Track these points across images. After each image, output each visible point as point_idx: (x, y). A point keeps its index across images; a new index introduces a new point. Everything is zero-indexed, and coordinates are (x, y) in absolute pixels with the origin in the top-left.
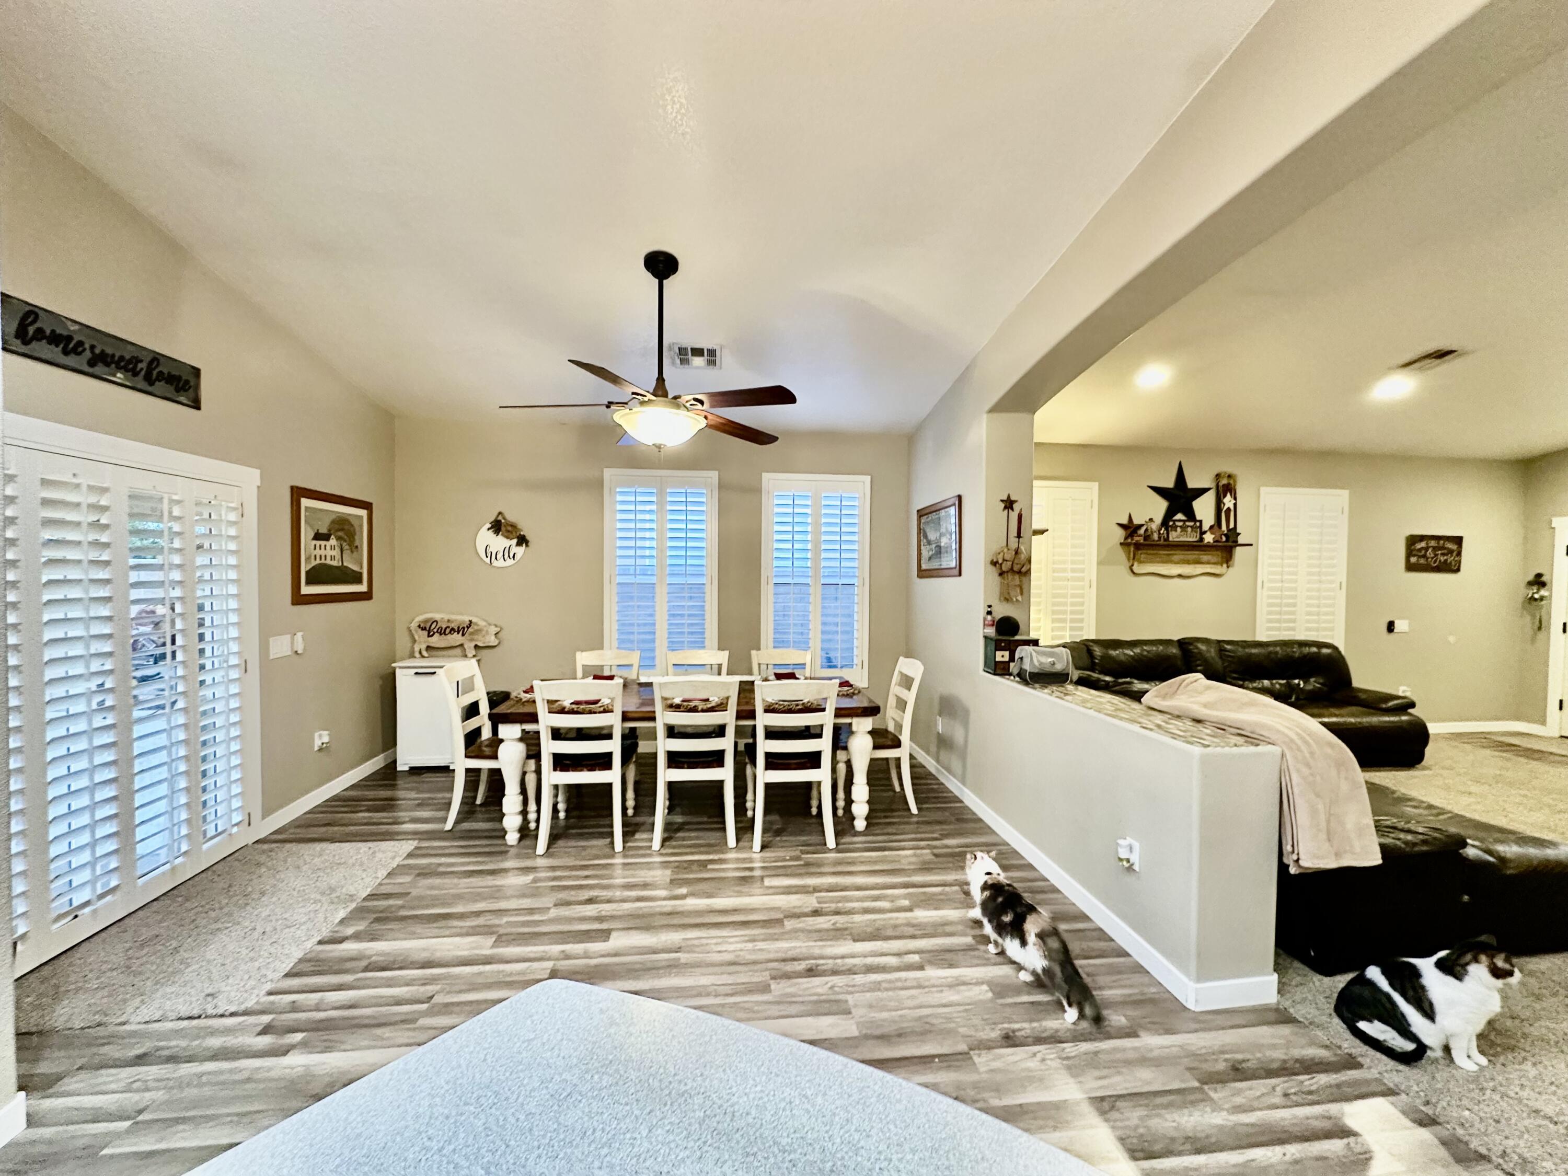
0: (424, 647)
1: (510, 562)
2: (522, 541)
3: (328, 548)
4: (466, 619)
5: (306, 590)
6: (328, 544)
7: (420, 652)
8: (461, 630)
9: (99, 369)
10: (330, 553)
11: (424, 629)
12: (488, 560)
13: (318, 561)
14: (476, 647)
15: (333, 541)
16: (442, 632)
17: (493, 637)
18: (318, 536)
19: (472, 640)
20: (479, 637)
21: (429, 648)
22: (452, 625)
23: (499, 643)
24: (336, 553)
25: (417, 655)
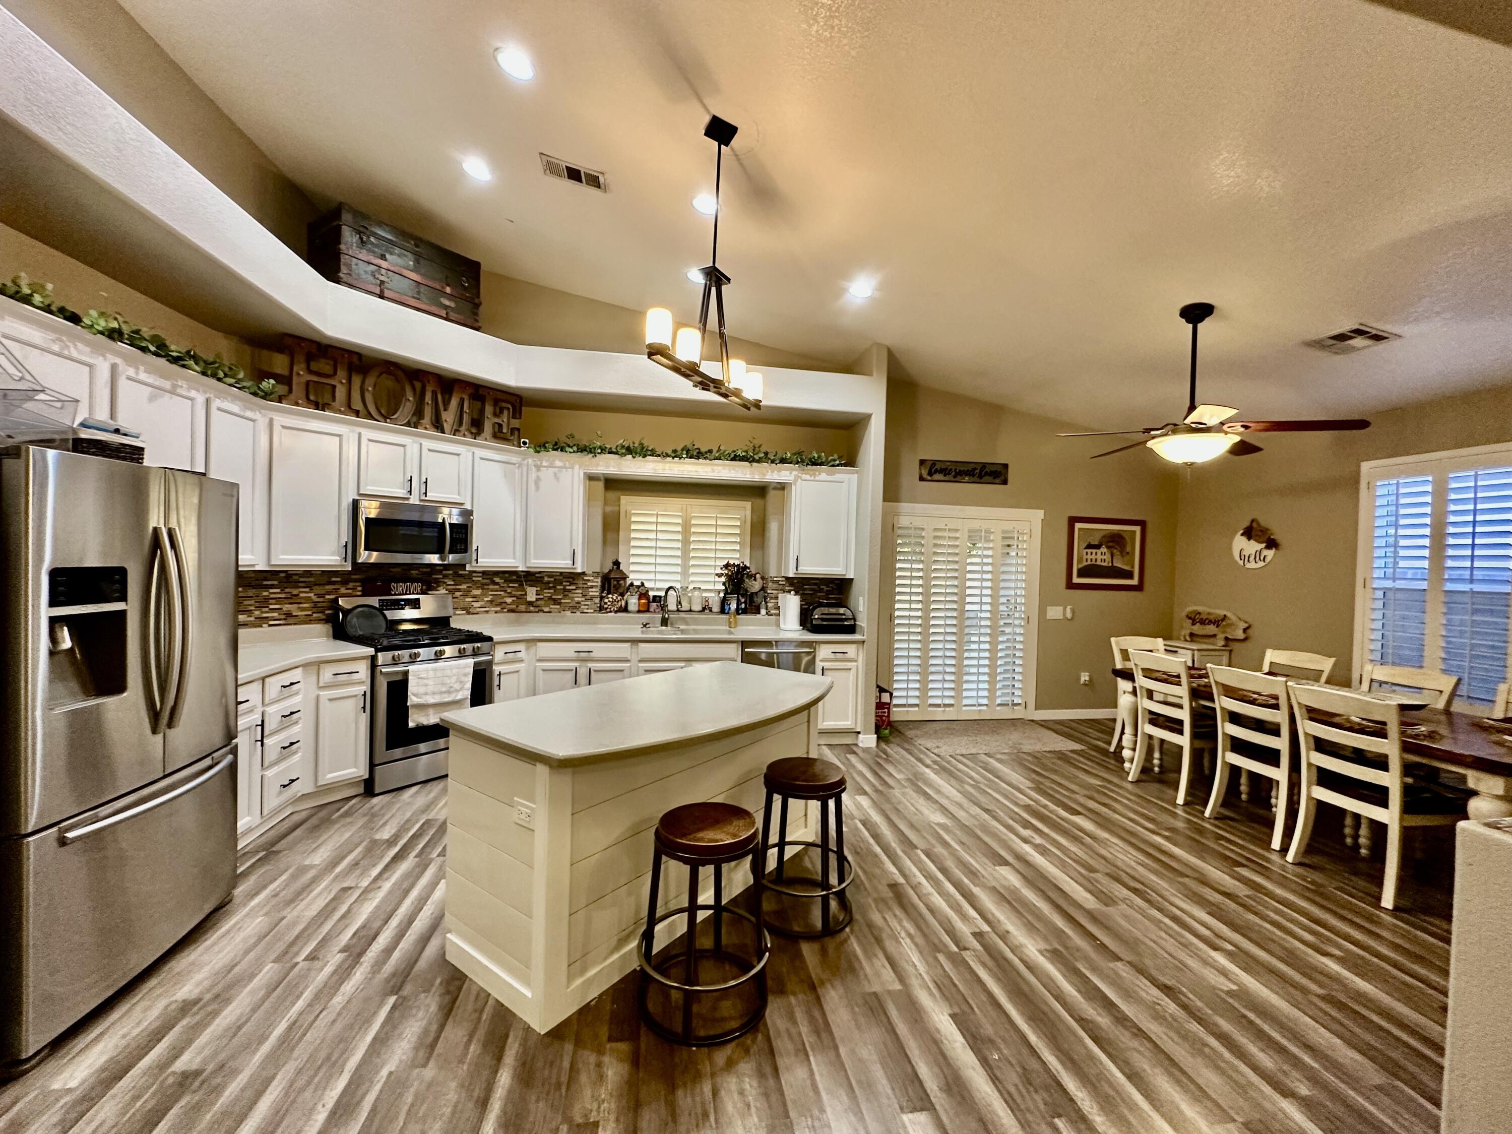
0: (1188, 632)
1: (1261, 564)
2: (1272, 544)
3: (1099, 554)
4: (1221, 612)
5: (1076, 580)
6: (1099, 551)
7: (1185, 637)
8: (1218, 622)
9: (959, 478)
10: (1099, 557)
11: (1190, 618)
12: (1241, 563)
13: (1089, 562)
14: (1227, 639)
15: (1104, 549)
16: (1203, 622)
17: (1241, 631)
18: (1090, 546)
19: (1224, 632)
20: (1229, 630)
21: (1192, 635)
22: (1211, 617)
23: (1246, 639)
24: (1107, 557)
25: (1182, 638)
